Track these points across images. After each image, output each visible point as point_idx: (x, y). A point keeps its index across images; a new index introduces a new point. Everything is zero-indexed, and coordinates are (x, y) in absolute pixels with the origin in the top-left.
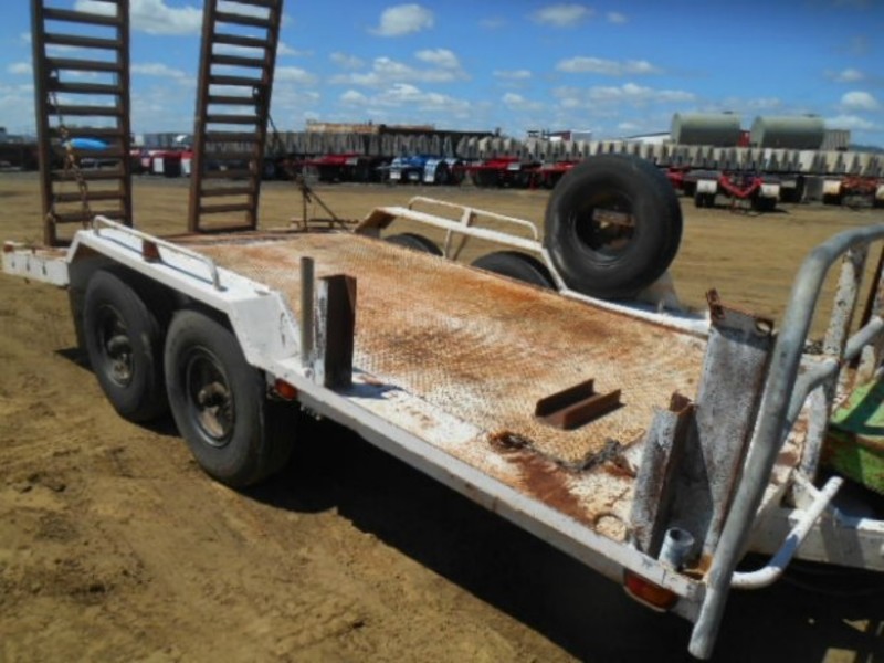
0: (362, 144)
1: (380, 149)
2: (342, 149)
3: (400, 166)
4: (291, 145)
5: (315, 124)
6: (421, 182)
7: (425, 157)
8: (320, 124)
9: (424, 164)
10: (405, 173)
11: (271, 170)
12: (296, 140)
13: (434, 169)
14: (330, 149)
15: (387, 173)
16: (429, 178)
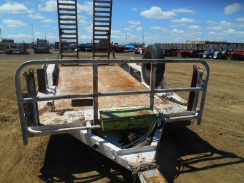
0: (197, 46)
1: (202, 48)
2: (191, 48)
3: (206, 53)
4: (176, 47)
5: (189, 41)
6: (212, 58)
7: (215, 50)
8: (190, 41)
9: (214, 52)
10: (208, 55)
11: (168, 54)
12: (178, 46)
13: (217, 54)
14: (187, 48)
15: (203, 55)
16: (215, 57)
